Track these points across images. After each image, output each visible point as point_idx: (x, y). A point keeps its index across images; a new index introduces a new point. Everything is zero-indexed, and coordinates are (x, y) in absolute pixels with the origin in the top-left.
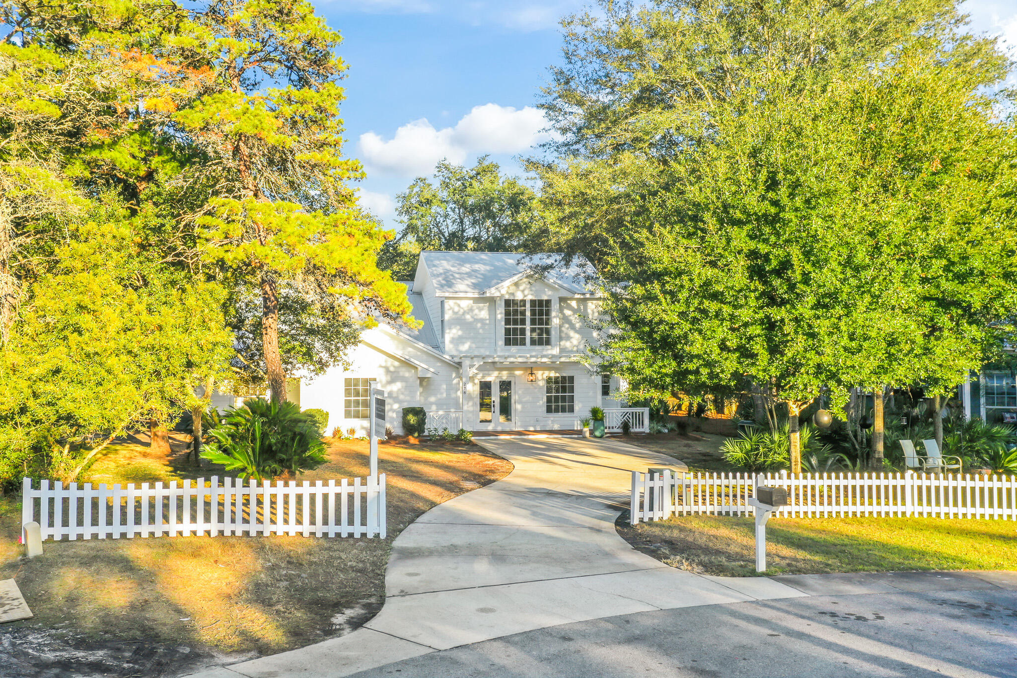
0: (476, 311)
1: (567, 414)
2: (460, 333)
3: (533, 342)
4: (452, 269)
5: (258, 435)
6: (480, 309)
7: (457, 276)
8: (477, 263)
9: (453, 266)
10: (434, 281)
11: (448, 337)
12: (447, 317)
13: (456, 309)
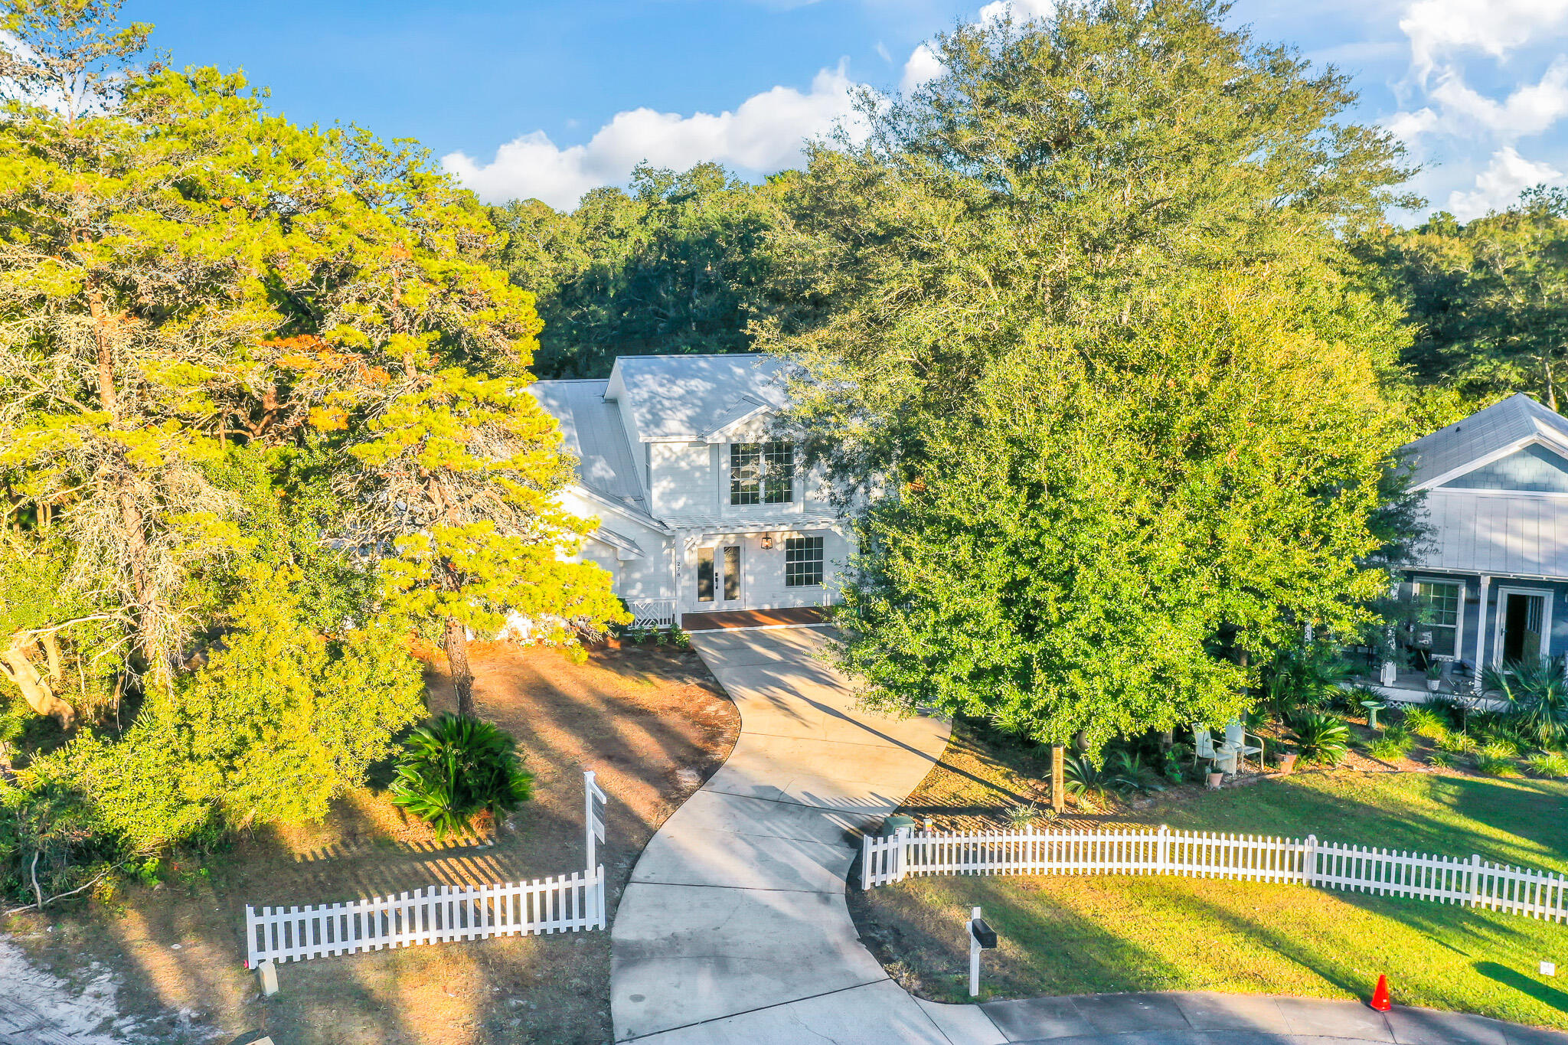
0: (694, 456)
1: (812, 587)
2: (672, 485)
3: (769, 500)
4: (660, 390)
5: (452, 771)
6: (699, 454)
7: (667, 403)
8: (693, 377)
9: (662, 385)
10: (636, 415)
11: (656, 492)
12: (654, 466)
13: (667, 454)
